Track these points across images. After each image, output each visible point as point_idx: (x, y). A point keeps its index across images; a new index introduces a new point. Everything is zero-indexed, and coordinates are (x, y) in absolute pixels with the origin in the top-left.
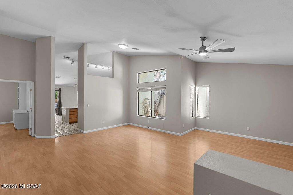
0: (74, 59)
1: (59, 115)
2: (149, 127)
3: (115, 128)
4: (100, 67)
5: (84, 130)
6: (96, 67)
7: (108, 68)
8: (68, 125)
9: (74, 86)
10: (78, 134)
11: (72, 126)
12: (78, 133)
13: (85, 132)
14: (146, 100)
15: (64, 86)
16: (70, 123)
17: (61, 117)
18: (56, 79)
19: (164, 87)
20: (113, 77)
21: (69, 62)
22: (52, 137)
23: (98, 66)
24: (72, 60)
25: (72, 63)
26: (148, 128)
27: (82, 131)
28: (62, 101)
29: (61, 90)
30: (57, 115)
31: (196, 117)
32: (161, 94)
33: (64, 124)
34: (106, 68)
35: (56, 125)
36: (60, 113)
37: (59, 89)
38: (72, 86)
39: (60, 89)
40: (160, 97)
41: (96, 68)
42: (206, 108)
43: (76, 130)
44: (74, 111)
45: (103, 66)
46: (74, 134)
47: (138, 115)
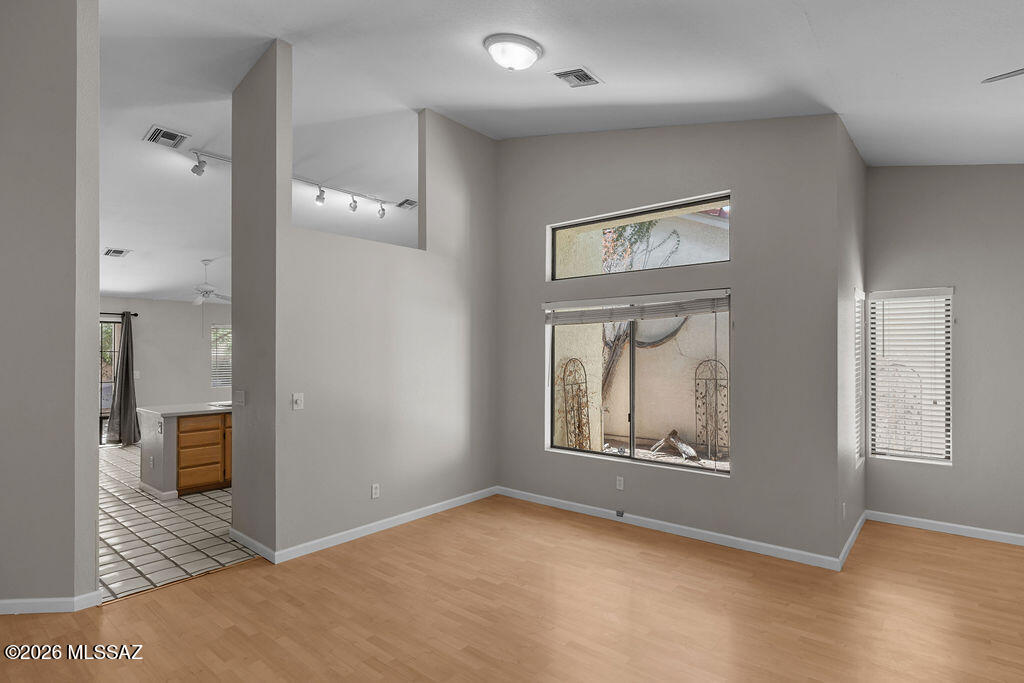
0: (208, 149)
1: (120, 441)
2: (620, 514)
3: (437, 519)
4: (338, 201)
5: (278, 542)
6: (320, 198)
7: (377, 207)
8: (174, 505)
9: (200, 300)
10: (242, 572)
11: (198, 514)
12: (241, 565)
13: (281, 556)
14: (570, 368)
15: (147, 298)
16: (183, 492)
17: (133, 455)
18: (106, 262)
19: (722, 294)
20: (422, 244)
21: (176, 162)
22: (82, 601)
23: (329, 194)
24: (196, 152)
25: (197, 170)
26: (620, 519)
27: (261, 548)
28: (137, 374)
29: (133, 319)
30: (109, 442)
31: (871, 456)
32: (610, 337)
33: (151, 498)
34: (369, 208)
35: (105, 504)
36: (125, 431)
37: (123, 315)
38: (191, 303)
39: (126, 317)
40: (607, 349)
41: (319, 204)
42: (935, 408)
43: (222, 539)
44: (203, 425)
45: (353, 194)
46: (216, 571)
47: (552, 446)
